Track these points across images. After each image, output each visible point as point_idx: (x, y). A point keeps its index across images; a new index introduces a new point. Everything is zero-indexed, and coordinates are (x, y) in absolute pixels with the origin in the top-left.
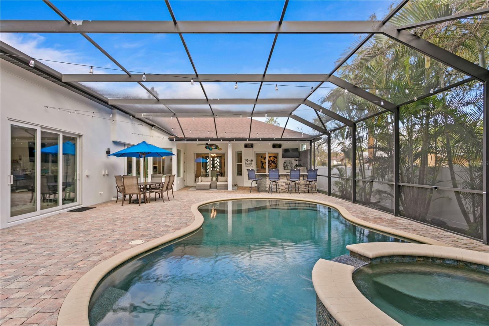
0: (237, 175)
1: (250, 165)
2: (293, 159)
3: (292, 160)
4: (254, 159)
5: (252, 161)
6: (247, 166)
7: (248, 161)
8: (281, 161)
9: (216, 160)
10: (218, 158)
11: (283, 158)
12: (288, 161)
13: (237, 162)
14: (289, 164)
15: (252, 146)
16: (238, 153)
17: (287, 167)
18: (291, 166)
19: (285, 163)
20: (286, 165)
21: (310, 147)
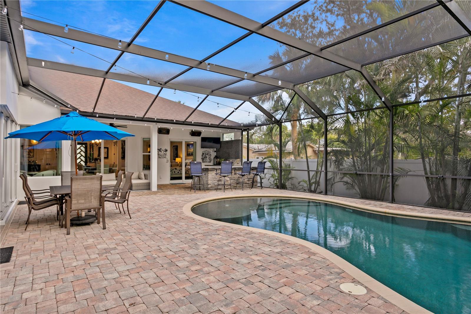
0: (143, 169)
1: (163, 156)
2: (212, 149)
3: (210, 151)
4: (169, 149)
5: (166, 151)
6: (160, 157)
7: (162, 151)
8: (199, 151)
9: (79, 148)
10: (82, 146)
11: (202, 148)
12: (207, 152)
13: (143, 153)
14: (207, 156)
15: (167, 131)
16: (144, 140)
17: (205, 159)
18: (209, 158)
19: (203, 154)
20: (204, 156)
21: (241, 137)
